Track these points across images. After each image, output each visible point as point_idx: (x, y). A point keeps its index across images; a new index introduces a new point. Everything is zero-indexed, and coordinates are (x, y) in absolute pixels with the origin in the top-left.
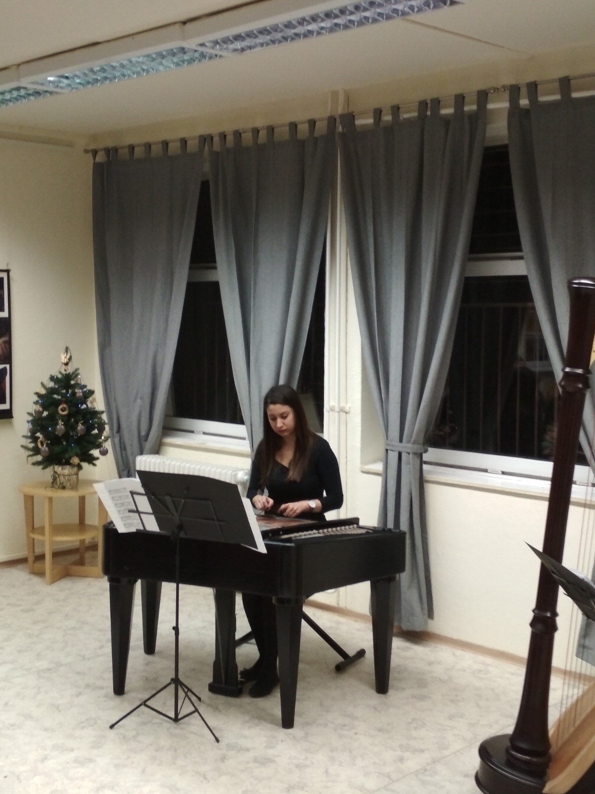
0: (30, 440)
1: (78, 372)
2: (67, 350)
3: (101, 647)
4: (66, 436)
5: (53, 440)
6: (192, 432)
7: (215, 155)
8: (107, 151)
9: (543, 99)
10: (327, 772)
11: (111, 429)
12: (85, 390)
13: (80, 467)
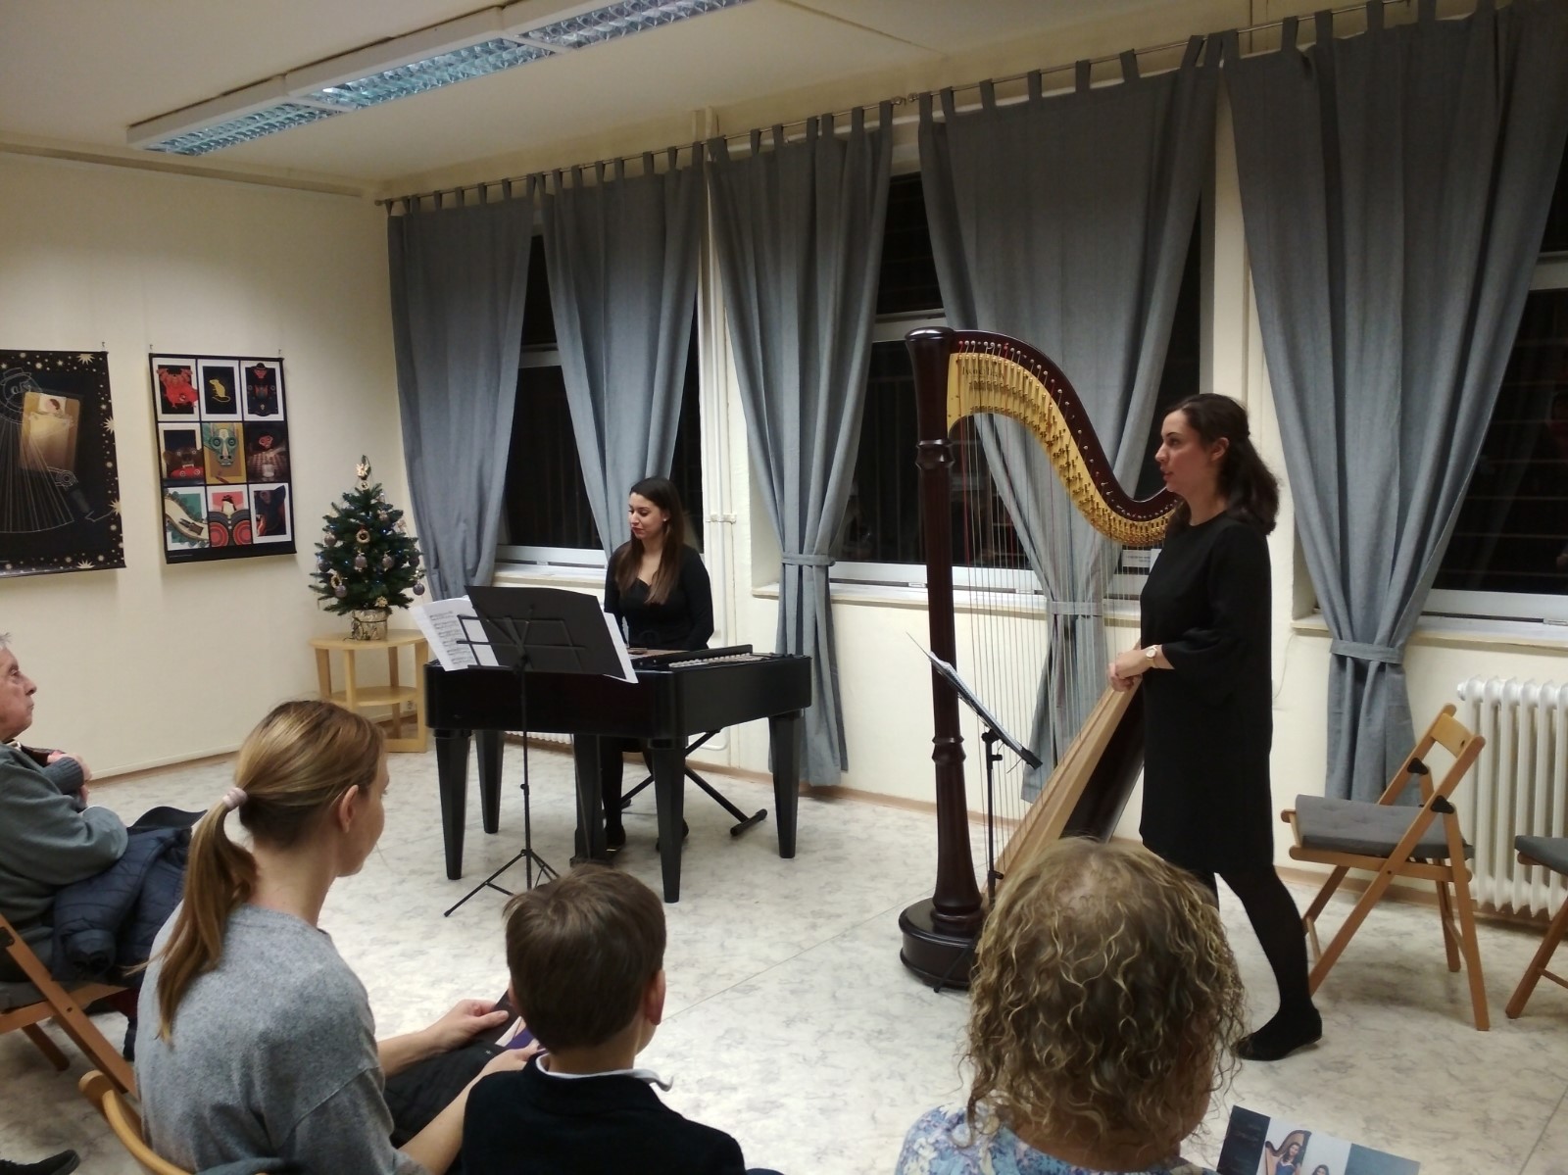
0: (320, 579)
1: (380, 488)
2: (364, 460)
3: (428, 829)
4: (368, 572)
5: (352, 578)
6: (534, 563)
7: (550, 201)
8: (406, 200)
9: (961, 109)
10: (722, 946)
11: (427, 563)
12: (390, 511)
13: (388, 612)
